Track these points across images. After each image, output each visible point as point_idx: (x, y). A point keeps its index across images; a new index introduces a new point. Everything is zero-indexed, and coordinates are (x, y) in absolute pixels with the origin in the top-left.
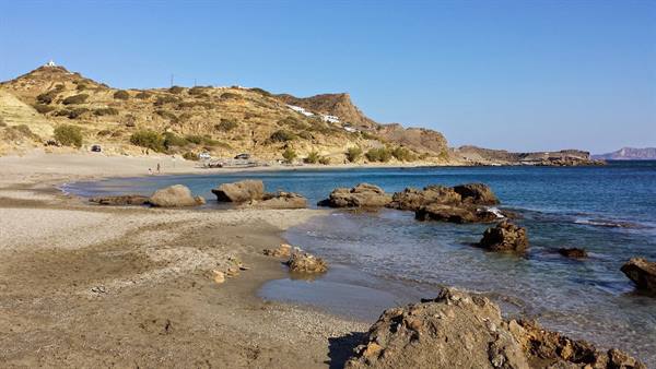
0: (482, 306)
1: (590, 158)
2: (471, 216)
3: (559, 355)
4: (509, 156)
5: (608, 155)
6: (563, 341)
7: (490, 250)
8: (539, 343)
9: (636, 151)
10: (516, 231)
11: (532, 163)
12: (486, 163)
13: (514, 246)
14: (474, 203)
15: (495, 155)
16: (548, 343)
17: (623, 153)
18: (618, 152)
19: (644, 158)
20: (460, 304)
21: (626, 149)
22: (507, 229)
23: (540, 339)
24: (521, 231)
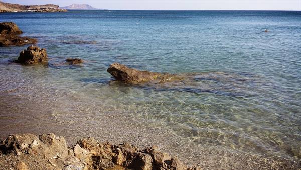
0: (51, 143)
1: (59, 8)
2: (8, 41)
3: (116, 164)
4: (20, 7)
5: (67, 7)
6: (115, 149)
7: (26, 64)
8: (99, 158)
9: (78, 5)
10: (40, 51)
11: (32, 11)
12: (9, 10)
13: (40, 60)
14: (7, 33)
15: (13, 6)
16: (106, 156)
17: (73, 6)
18: (71, 6)
19: (82, 9)
20: (30, 151)
21: (74, 4)
22: (35, 50)
23: (99, 154)
24: (43, 51)
